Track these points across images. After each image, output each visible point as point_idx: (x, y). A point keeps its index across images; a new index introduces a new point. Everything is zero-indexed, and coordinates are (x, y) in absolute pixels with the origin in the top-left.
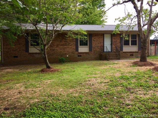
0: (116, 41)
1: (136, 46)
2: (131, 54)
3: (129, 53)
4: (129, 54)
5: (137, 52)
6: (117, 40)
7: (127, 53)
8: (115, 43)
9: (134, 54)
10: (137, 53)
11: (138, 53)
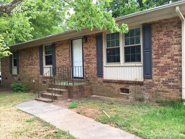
0: (90, 54)
1: (138, 64)
2: (123, 86)
3: (117, 85)
4: (118, 87)
5: (141, 84)
6: (91, 51)
7: (112, 85)
8: (88, 57)
9: (130, 87)
10: (139, 86)
11: (142, 87)
